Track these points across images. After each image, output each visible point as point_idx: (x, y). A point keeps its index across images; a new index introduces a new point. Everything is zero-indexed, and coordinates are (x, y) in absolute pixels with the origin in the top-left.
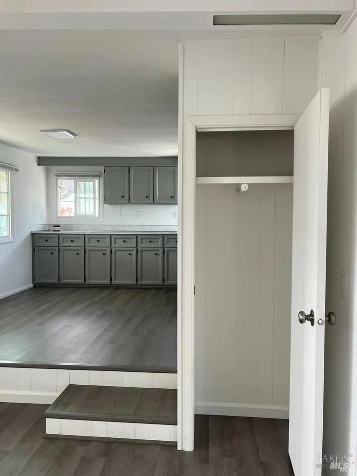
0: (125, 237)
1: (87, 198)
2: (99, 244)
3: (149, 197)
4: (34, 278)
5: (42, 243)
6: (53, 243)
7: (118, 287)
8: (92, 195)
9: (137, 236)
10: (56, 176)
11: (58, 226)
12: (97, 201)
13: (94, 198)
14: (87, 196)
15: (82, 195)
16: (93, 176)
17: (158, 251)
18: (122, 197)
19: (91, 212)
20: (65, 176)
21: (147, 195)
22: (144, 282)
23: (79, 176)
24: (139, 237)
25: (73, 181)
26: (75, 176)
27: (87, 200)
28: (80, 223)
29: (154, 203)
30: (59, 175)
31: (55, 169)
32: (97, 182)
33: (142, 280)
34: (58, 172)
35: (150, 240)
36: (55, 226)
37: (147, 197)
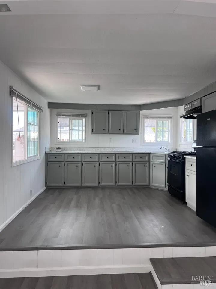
0: (108, 155)
1: (77, 130)
2: (91, 160)
3: (121, 130)
4: (46, 183)
5: (53, 159)
6: (61, 159)
7: (104, 188)
8: (80, 128)
9: (116, 154)
10: (57, 115)
11: (60, 148)
12: (84, 132)
13: (82, 130)
14: (77, 129)
15: (74, 128)
16: (82, 116)
17: (130, 164)
18: (104, 129)
19: (79, 139)
20: (63, 115)
21: (120, 129)
22: (120, 184)
23: (73, 116)
24: (117, 155)
25: (68, 119)
26: (70, 116)
27: (77, 131)
28: (72, 146)
29: (124, 133)
30: (59, 115)
31: (56, 111)
32: (84, 119)
33: (119, 183)
34: (58, 112)
35: (124, 157)
36: (57, 148)
37: (120, 130)
